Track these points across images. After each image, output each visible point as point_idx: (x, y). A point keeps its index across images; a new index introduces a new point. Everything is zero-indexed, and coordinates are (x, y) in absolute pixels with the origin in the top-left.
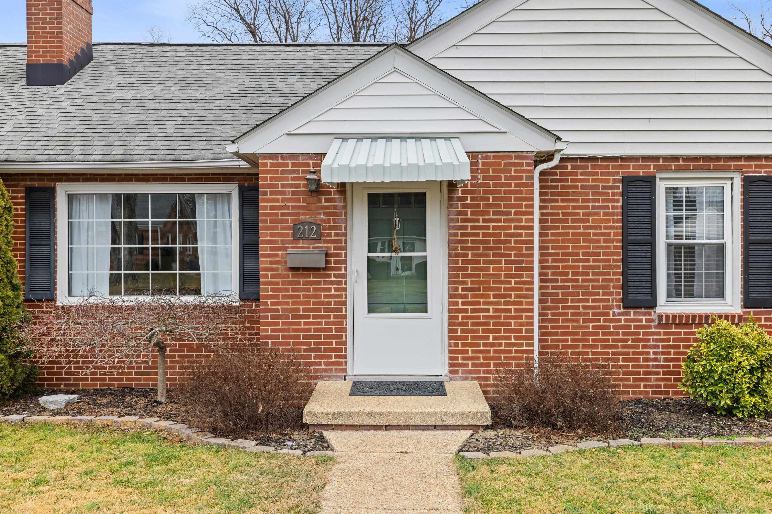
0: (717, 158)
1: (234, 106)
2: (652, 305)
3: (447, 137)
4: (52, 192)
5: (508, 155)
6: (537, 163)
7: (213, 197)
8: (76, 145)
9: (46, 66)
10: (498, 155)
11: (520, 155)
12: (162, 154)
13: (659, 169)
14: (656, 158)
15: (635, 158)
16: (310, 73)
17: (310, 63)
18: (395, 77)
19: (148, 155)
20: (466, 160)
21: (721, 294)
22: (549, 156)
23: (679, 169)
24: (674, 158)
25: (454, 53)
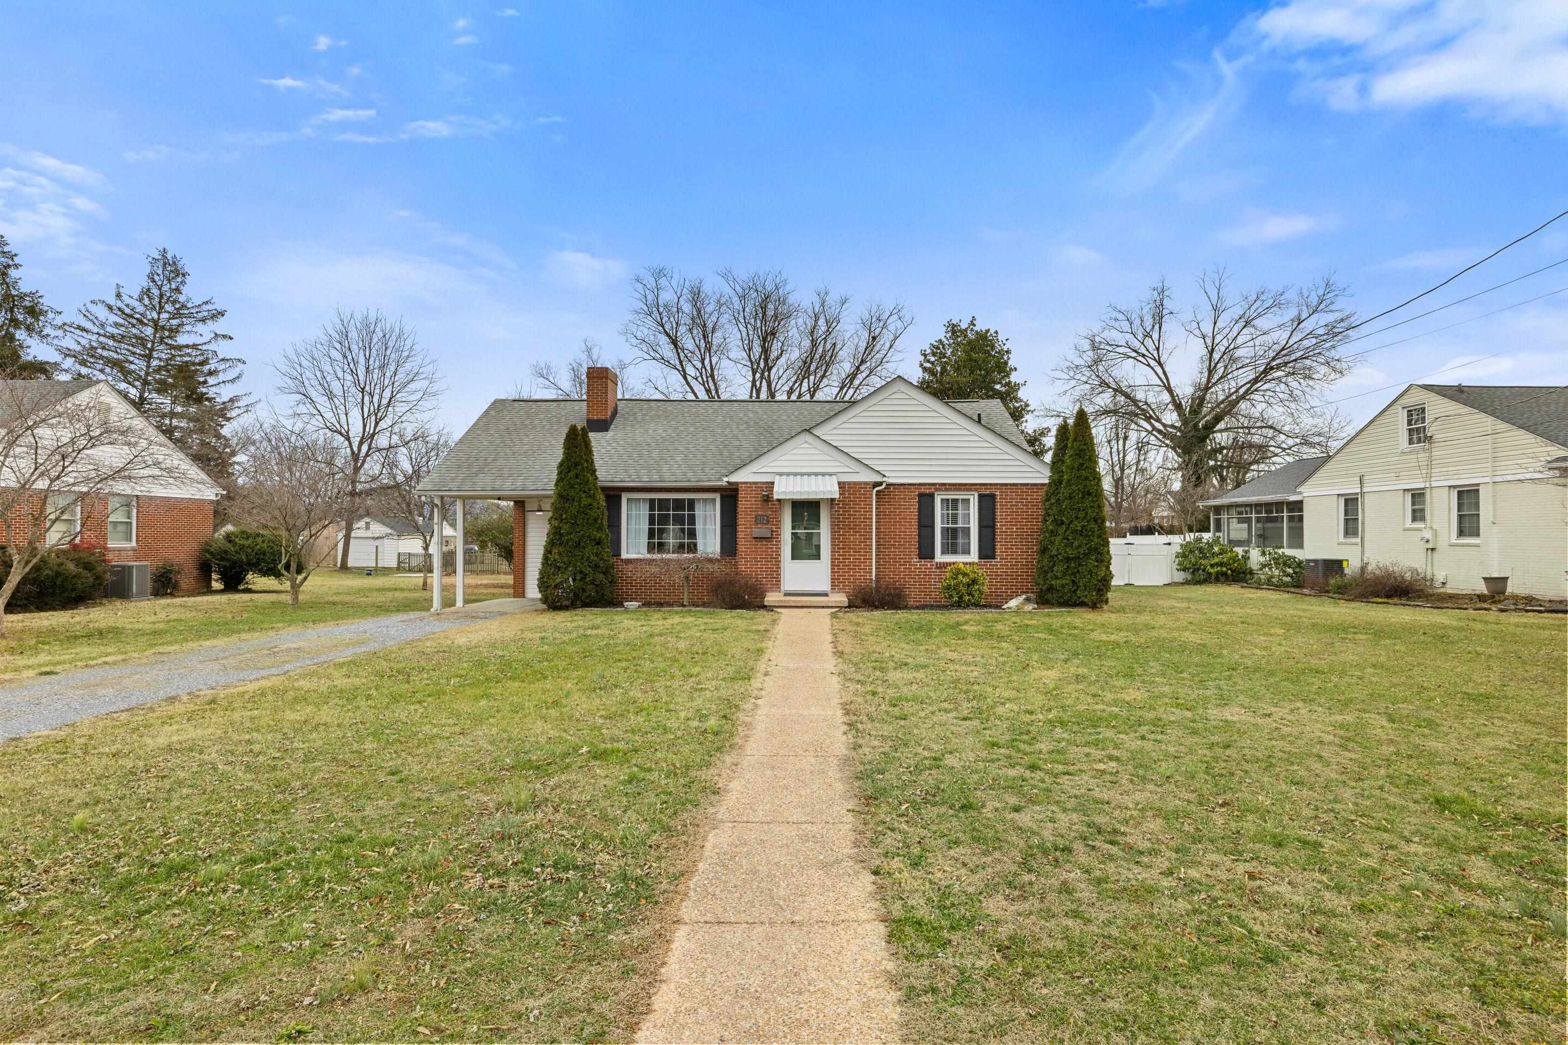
0: (965, 485)
1: (712, 447)
2: (932, 557)
3: (830, 475)
4: (620, 498)
5: (859, 483)
6: (874, 487)
7: (705, 500)
8: (632, 472)
9: (598, 421)
10: (855, 483)
11: (866, 483)
12: (680, 478)
13: (937, 490)
14: (935, 484)
15: (924, 484)
16: (752, 423)
17: (751, 415)
18: (806, 445)
19: (673, 478)
20: (837, 488)
21: (969, 553)
22: (880, 484)
23: (946, 490)
24: (944, 484)
25: (835, 432)
